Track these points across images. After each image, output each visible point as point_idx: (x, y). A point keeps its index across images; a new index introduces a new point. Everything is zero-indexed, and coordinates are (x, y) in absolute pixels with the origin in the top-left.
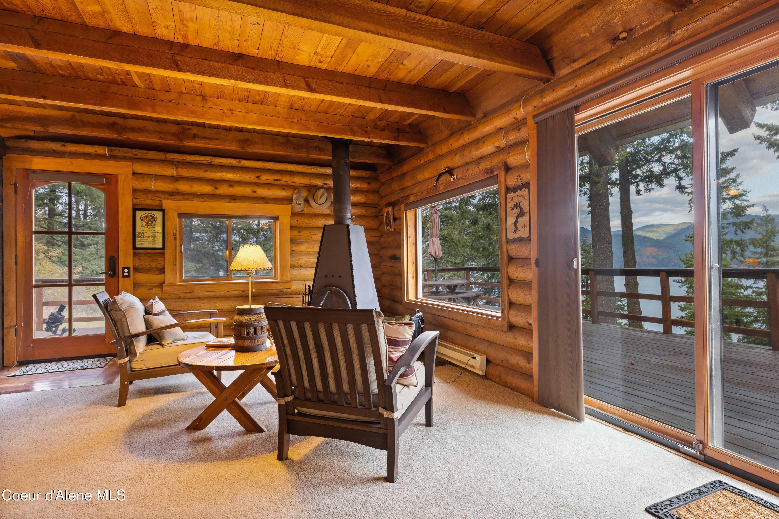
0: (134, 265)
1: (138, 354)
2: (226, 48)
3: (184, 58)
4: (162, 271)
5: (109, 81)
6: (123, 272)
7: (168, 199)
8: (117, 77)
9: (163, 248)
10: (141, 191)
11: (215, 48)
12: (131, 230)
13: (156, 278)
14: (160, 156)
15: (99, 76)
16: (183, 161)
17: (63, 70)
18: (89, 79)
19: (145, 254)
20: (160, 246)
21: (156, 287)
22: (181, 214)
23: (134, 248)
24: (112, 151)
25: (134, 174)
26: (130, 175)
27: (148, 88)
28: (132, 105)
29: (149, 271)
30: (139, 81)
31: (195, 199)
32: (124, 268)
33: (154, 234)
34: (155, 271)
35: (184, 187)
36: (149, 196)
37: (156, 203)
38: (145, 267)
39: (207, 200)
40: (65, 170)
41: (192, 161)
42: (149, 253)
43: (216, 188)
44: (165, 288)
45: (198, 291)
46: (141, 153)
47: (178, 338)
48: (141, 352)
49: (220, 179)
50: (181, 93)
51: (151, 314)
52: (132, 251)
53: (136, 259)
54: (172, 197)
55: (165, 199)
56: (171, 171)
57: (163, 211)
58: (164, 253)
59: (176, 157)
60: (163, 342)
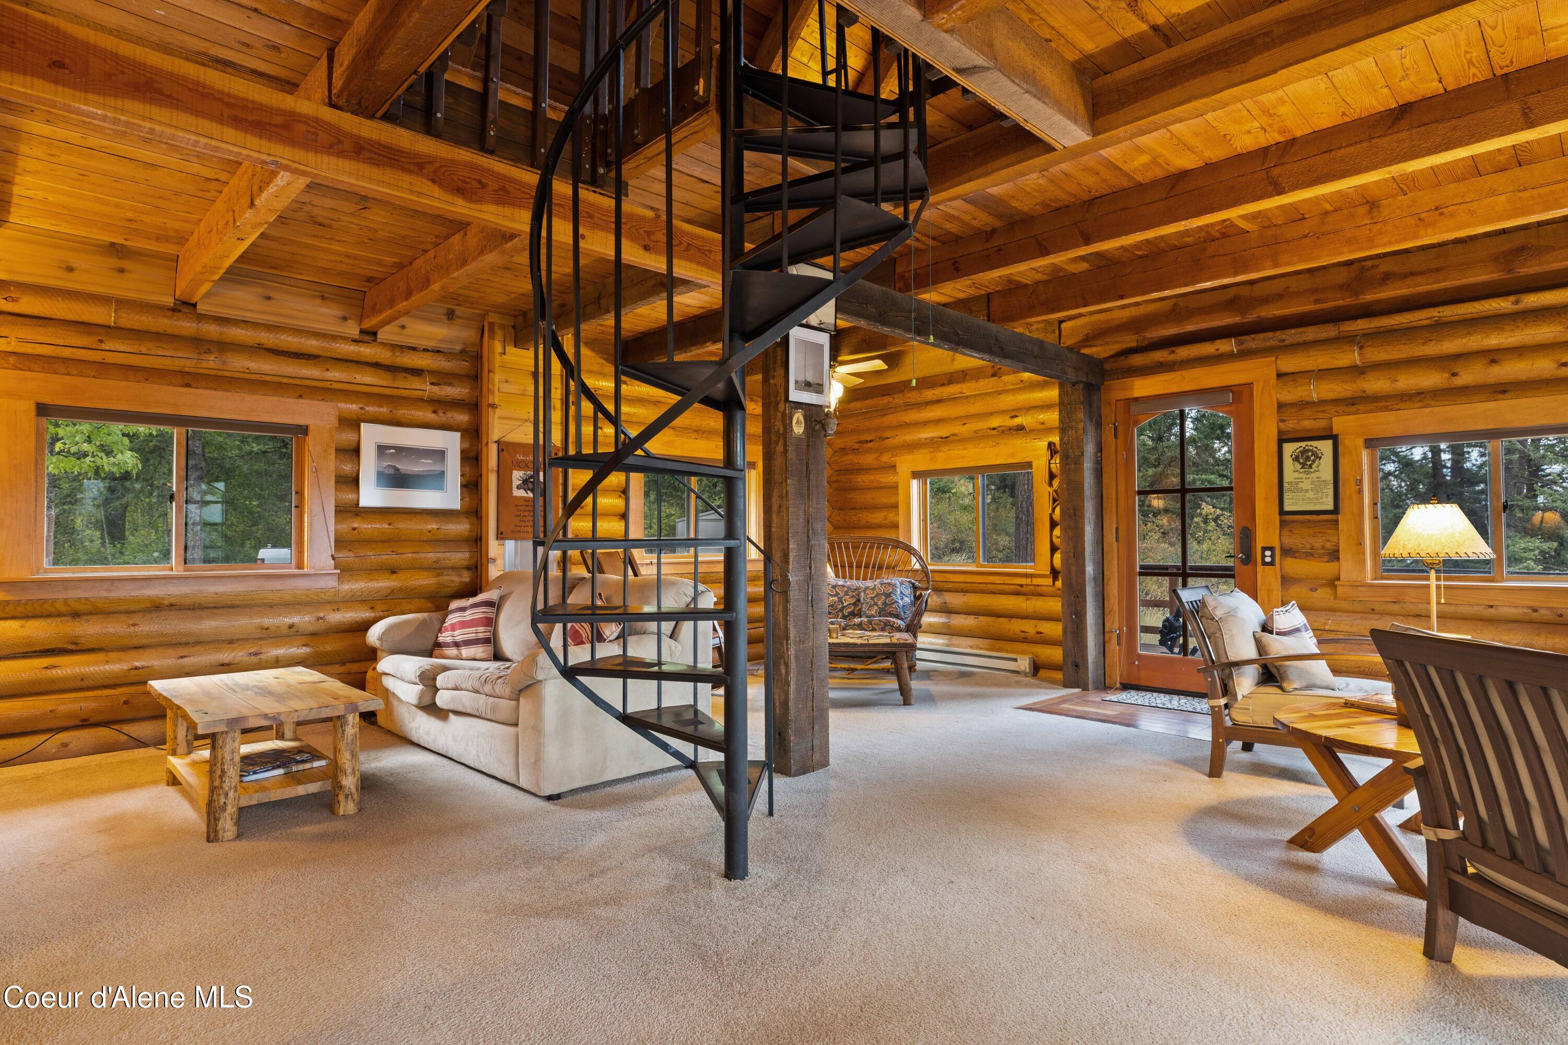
0: (1281, 544)
1: (1240, 697)
2: (1370, 110)
3: (1287, 166)
4: (1334, 555)
5: (1202, 239)
6: (1264, 556)
7: (1345, 414)
8: (1210, 229)
9: (1336, 511)
10: (1293, 405)
11: (1347, 119)
12: (1276, 481)
13: (1325, 568)
14: (1329, 331)
15: (1187, 239)
16: (1375, 330)
17: (1140, 249)
18: (1176, 248)
19: (1302, 522)
20: (1330, 506)
21: (1323, 585)
22: (1373, 439)
23: (1282, 512)
24: (1242, 344)
25: (1280, 375)
26: (1273, 380)
27: (1265, 228)
28: (1240, 265)
29: (1309, 555)
30: (1245, 223)
31: (1401, 406)
32: (1264, 549)
33: (1318, 486)
34: (1320, 556)
35: (1376, 384)
36: (1307, 412)
37: (1322, 424)
38: (1302, 548)
39: (1433, 403)
40: (1174, 390)
41: (1396, 327)
42: (1309, 521)
43: (1454, 374)
44: (1340, 590)
45: (1414, 601)
46: (1292, 336)
47: (1318, 682)
48: (1245, 694)
49: (1465, 351)
50: (1327, 213)
51: (1271, 632)
52: (1278, 517)
53: (1286, 532)
54: (1352, 409)
55: (1338, 414)
56: (1351, 357)
57: (1335, 438)
58: (1337, 521)
59: (1361, 325)
60: (1285, 685)
